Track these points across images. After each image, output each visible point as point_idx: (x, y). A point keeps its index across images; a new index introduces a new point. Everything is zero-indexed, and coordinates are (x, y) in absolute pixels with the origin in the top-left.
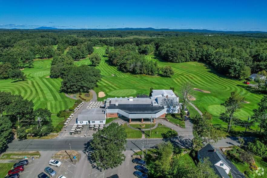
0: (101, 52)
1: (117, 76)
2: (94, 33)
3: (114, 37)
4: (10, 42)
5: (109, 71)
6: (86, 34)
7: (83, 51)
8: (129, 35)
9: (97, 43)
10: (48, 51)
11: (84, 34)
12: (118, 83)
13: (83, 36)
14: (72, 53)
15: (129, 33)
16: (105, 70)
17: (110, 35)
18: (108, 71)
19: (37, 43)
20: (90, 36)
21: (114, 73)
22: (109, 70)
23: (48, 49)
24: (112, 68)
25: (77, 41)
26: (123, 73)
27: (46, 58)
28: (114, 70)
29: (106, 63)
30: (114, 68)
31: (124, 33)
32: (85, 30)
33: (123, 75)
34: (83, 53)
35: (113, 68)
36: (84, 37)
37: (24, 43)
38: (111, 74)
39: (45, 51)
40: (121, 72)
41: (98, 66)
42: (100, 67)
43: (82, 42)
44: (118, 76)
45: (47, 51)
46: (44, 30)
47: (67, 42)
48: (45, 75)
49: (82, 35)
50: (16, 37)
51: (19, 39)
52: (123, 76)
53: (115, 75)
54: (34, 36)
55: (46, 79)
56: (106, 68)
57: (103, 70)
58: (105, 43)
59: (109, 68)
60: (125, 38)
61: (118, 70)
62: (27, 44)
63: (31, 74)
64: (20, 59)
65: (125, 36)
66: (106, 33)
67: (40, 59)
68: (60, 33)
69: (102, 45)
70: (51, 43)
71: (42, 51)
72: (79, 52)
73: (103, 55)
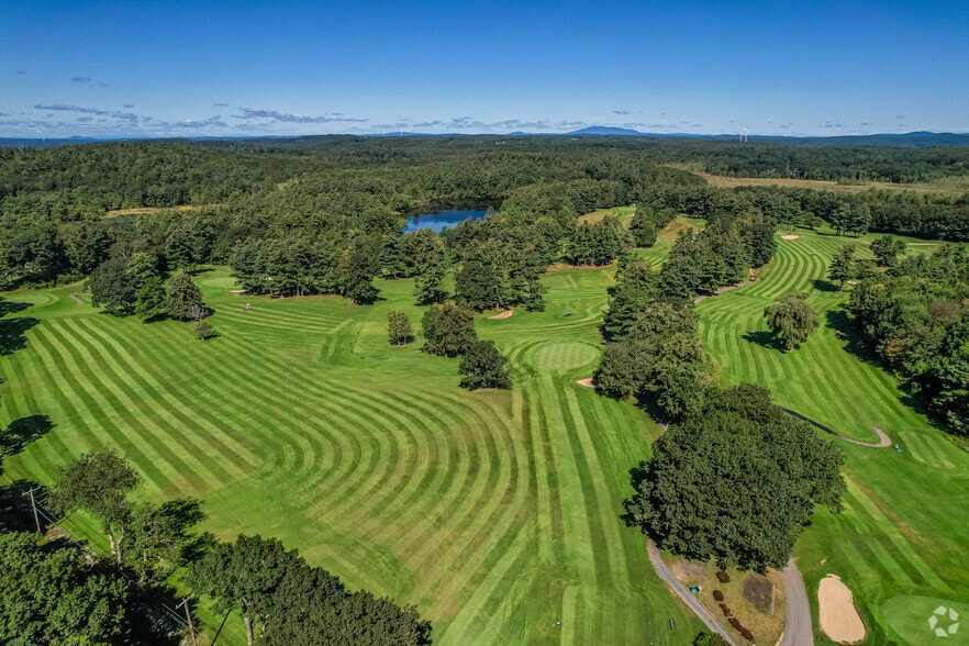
0: (806, 262)
1: (907, 455)
2: (774, 159)
3: (857, 177)
4: (495, 185)
5: (857, 399)
6: (741, 162)
7: (734, 258)
8: (934, 174)
9: (789, 214)
10: (600, 241)
11: (737, 161)
12: (923, 516)
13: (730, 168)
14: (688, 266)
15: (935, 163)
16: (834, 386)
17: (843, 169)
18: (850, 400)
19: (568, 199)
20: (756, 171)
21: (885, 423)
22: (858, 392)
23: (601, 234)
24: (868, 379)
25: (711, 200)
26: (938, 433)
27: (589, 264)
28: (885, 398)
29: (832, 332)
30: (884, 382)
31: (913, 162)
32: (735, 139)
33: (951, 457)
34: (731, 265)
35: (877, 381)
36: (732, 172)
37: (534, 196)
38: (869, 424)
39: (590, 240)
40: (924, 416)
41: (797, 347)
42: (809, 358)
43: (728, 209)
44: (915, 456)
45: (599, 238)
46: (598, 142)
47: (672, 201)
48: (576, 366)
49: (727, 166)
50: (515, 168)
51: (520, 176)
52: (949, 464)
53: (893, 435)
54: (566, 168)
55: (579, 390)
56: (838, 373)
57: (824, 381)
58: (825, 211)
59: (852, 375)
60: (920, 189)
61: (904, 401)
62: (540, 201)
63: (530, 351)
64: (506, 276)
65: (916, 177)
66: (822, 158)
67: (571, 267)
68: (645, 153)
69: (809, 224)
70: (614, 197)
71: (580, 237)
72: (717, 264)
73: (816, 277)
